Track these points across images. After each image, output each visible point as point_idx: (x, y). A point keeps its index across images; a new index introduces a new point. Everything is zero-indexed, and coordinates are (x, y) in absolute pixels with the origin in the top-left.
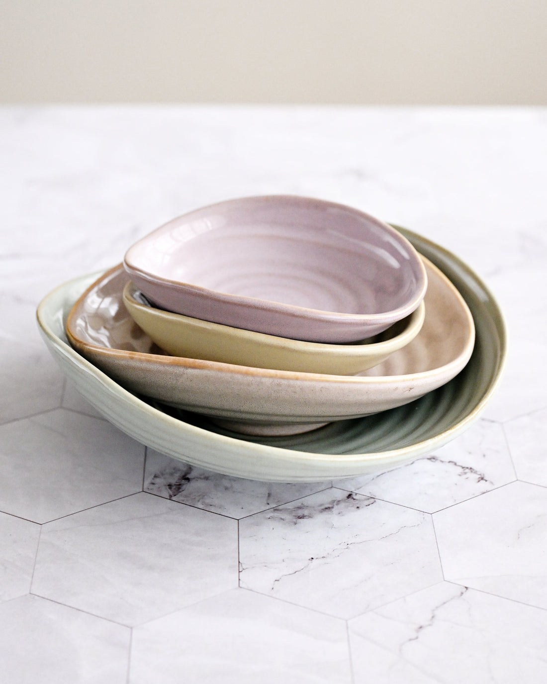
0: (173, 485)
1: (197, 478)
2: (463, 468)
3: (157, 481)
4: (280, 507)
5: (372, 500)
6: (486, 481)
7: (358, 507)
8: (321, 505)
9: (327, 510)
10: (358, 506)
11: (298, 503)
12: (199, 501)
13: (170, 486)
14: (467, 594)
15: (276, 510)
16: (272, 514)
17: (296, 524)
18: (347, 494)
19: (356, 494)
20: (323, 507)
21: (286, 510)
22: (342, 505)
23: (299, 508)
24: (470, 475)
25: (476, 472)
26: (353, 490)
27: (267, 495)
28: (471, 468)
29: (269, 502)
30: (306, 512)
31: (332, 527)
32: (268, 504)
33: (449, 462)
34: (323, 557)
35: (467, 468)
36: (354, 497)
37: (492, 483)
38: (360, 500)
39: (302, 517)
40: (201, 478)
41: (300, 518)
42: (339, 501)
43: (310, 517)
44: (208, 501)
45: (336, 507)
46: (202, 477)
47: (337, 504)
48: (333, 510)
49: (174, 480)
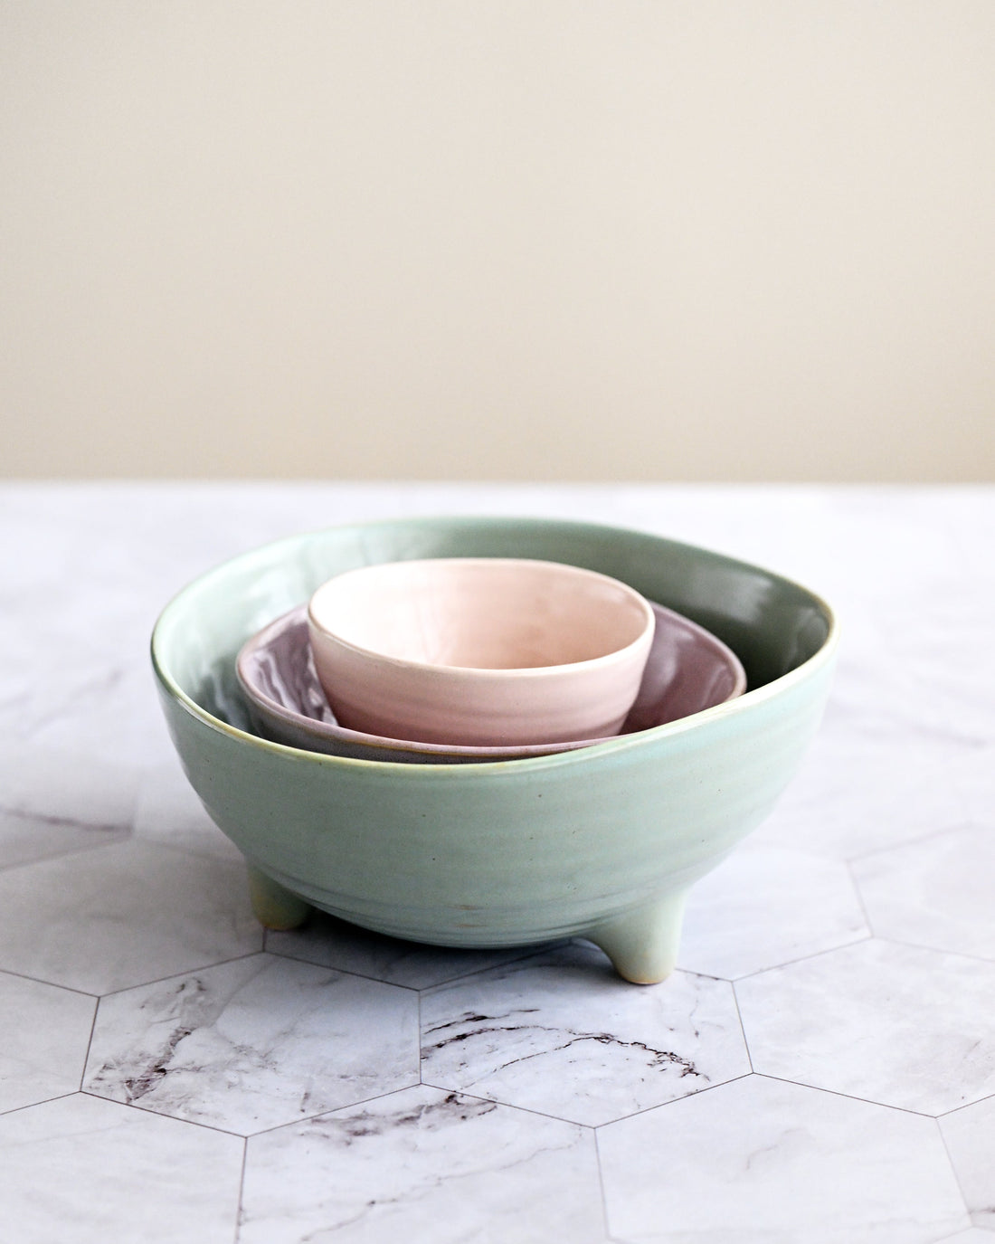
0: (136, 1080)
1: (180, 1070)
2: (658, 1053)
3: (108, 1074)
4: (324, 1117)
5: (490, 1106)
6: (697, 1075)
7: (464, 1117)
8: (398, 1114)
9: (407, 1121)
10: (464, 1114)
11: (357, 1110)
12: (179, 1106)
13: (130, 1082)
15: (315, 1121)
16: (308, 1129)
17: (349, 1144)
18: (447, 1095)
19: (463, 1095)
20: (399, 1117)
21: (334, 1121)
22: (436, 1113)
23: (358, 1118)
24: (668, 1065)
25: (680, 1060)
26: (457, 1088)
27: (302, 1097)
28: (672, 1054)
29: (304, 1107)
30: (370, 1125)
31: (415, 1149)
32: (303, 1111)
33: (635, 1043)
34: (394, 1200)
35: (665, 1053)
36: (459, 1100)
37: (707, 1078)
38: (468, 1106)
39: (364, 1133)
40: (187, 1070)
41: (357, 1134)
42: (431, 1107)
43: (376, 1132)
44: (194, 1106)
45: (423, 1115)
46: (190, 1067)
47: (427, 1112)
48: (419, 1121)
49: (137, 1074)
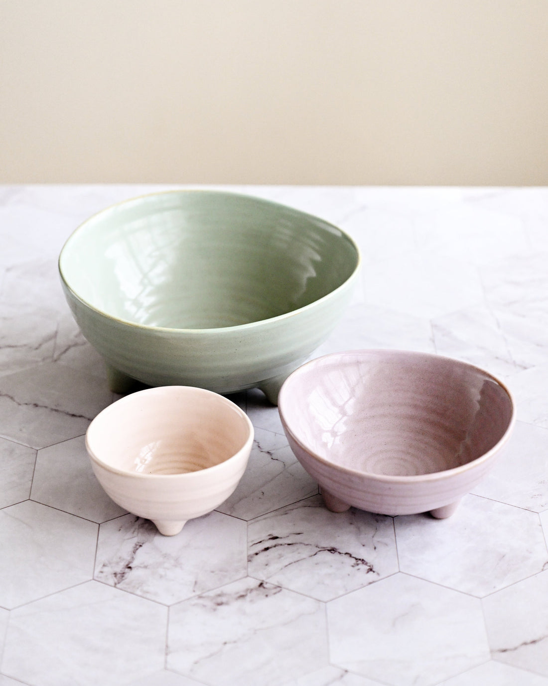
0: (118, 573)
1: (138, 567)
2: (356, 559)
3: (106, 569)
4: (204, 595)
5: (279, 589)
6: (374, 572)
7: (267, 596)
8: (237, 593)
9: (241, 598)
10: (267, 594)
11: (218, 591)
12: (138, 588)
13: (115, 574)
14: (347, 677)
15: (200, 597)
16: (197, 601)
17: (215, 610)
18: (259, 583)
19: (267, 583)
20: (239, 595)
21: (208, 597)
22: (254, 593)
23: (219, 595)
24: (361, 566)
25: (366, 564)
26: (264, 578)
27: (194, 583)
28: (363, 560)
29: (195, 589)
30: (224, 599)
31: (245, 613)
32: (194, 591)
33: (346, 553)
34: (235, 642)
35: (360, 560)
36: (265, 586)
37: (378, 574)
38: (269, 589)
39: (221, 604)
40: (141, 567)
41: (219, 604)
42: (252, 589)
43: (227, 603)
44: (145, 588)
45: (249, 594)
46: (142, 566)
47: (250, 592)
48: (247, 598)
49: (119, 569)
